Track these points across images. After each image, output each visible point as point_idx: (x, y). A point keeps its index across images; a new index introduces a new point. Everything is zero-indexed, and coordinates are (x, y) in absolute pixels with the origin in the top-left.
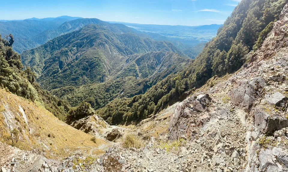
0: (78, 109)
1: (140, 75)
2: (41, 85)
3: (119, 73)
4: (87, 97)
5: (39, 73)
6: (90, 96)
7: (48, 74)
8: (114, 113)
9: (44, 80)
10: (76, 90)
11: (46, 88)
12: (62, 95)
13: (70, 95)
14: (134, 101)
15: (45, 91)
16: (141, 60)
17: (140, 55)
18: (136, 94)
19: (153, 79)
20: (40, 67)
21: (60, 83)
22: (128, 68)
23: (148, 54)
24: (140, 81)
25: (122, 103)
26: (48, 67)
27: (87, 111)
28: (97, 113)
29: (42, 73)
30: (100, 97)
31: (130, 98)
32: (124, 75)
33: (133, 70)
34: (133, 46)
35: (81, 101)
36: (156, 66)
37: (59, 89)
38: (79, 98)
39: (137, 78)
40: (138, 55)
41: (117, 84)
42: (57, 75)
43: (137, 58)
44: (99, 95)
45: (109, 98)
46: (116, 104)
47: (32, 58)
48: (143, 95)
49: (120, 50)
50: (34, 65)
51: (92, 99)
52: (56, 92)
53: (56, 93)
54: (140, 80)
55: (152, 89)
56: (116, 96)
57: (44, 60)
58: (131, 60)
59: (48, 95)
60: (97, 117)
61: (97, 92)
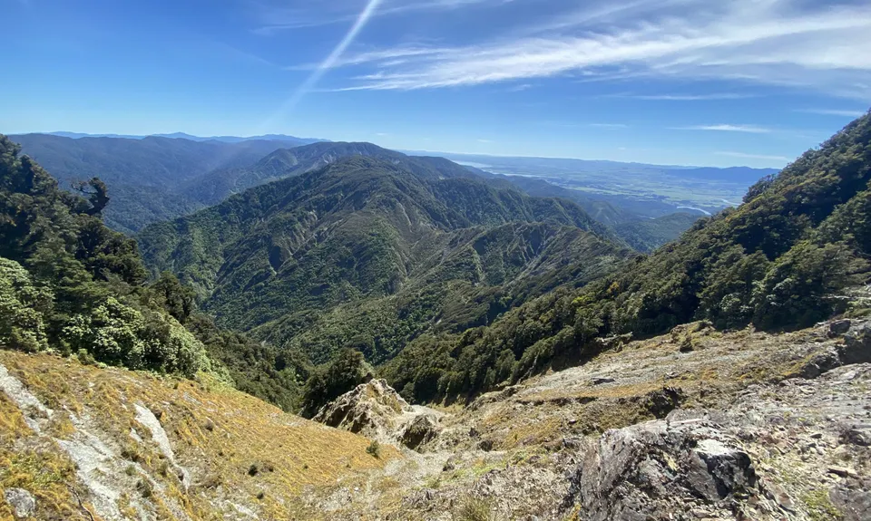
0: (331, 371)
1: (482, 277)
2: (217, 319)
3: (433, 271)
4: (354, 334)
5: (207, 286)
6: (361, 331)
7: (235, 284)
8: (419, 373)
9: (224, 303)
10: (325, 318)
11: (235, 324)
12: (286, 338)
13: (308, 333)
14: (465, 343)
15: (231, 333)
16: (489, 241)
17: (485, 229)
18: (470, 325)
19: (515, 290)
20: (210, 267)
21: (277, 304)
22: (455, 261)
23: (509, 228)
24: (482, 293)
25: (438, 346)
26: (235, 265)
27: (355, 372)
28: (380, 374)
29: (218, 282)
30: (386, 331)
31: (455, 335)
32: (446, 275)
33: (466, 264)
34: (468, 208)
35: (339, 347)
36: (528, 260)
37: (274, 322)
38: (334, 338)
39: (476, 284)
40: (481, 228)
41: (426, 299)
42: (266, 286)
43: (479, 236)
44: (384, 328)
45: (407, 333)
46: (424, 349)
47: (181, 245)
48: (487, 329)
49: (435, 217)
50: (189, 261)
51: (367, 337)
52: (269, 332)
53: (267, 335)
54: (481, 288)
55: (509, 316)
56: (425, 328)
57: (220, 247)
58: (461, 240)
59: (242, 345)
60: (379, 386)
61: (378, 320)
